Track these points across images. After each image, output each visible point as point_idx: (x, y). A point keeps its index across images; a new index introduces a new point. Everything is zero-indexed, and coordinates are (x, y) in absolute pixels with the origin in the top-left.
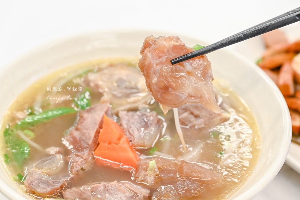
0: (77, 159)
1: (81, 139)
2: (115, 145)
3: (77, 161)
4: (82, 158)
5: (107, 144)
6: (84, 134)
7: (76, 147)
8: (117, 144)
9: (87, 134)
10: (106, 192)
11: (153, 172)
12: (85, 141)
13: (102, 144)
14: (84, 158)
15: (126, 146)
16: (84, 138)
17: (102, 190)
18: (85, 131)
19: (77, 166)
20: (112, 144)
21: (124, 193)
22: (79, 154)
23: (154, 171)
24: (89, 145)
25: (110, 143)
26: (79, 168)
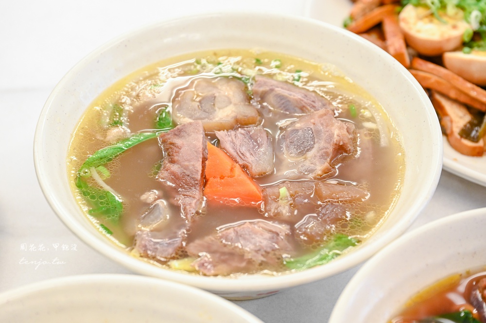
0: (188, 200)
1: (184, 174)
2: (230, 178)
3: (191, 203)
4: (194, 198)
5: (219, 179)
6: (186, 168)
7: (181, 185)
8: (231, 177)
9: (191, 168)
10: (240, 238)
11: (286, 201)
12: (190, 175)
13: (211, 180)
14: (198, 198)
15: (243, 177)
16: (188, 173)
17: (234, 237)
18: (186, 163)
19: (192, 209)
20: (225, 178)
21: (262, 235)
22: (188, 193)
23: (287, 199)
24: (196, 180)
25: (222, 178)
26: (194, 212)
